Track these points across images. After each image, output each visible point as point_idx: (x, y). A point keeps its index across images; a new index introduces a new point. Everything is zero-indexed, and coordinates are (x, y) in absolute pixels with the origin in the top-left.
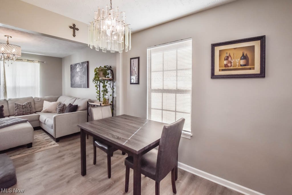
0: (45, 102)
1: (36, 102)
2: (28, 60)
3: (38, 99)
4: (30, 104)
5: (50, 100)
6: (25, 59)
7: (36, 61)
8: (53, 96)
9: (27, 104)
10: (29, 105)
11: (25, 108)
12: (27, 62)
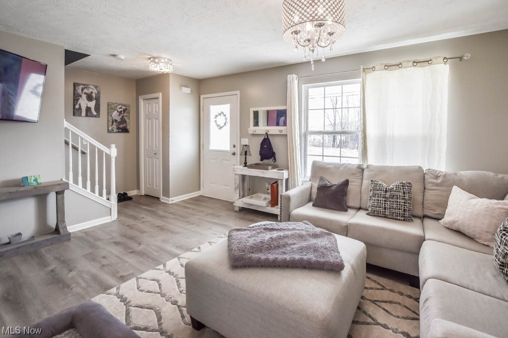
0: (456, 190)
1: (428, 186)
2: (414, 62)
3: (437, 177)
4: (406, 188)
5: (475, 189)
6: (409, 61)
7: (439, 57)
8: (492, 174)
9: (398, 187)
10: (404, 193)
11: (390, 197)
12: (413, 68)
